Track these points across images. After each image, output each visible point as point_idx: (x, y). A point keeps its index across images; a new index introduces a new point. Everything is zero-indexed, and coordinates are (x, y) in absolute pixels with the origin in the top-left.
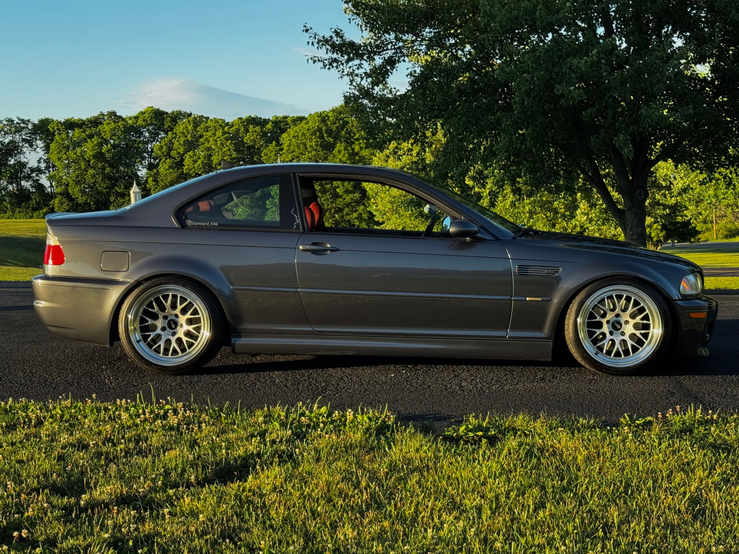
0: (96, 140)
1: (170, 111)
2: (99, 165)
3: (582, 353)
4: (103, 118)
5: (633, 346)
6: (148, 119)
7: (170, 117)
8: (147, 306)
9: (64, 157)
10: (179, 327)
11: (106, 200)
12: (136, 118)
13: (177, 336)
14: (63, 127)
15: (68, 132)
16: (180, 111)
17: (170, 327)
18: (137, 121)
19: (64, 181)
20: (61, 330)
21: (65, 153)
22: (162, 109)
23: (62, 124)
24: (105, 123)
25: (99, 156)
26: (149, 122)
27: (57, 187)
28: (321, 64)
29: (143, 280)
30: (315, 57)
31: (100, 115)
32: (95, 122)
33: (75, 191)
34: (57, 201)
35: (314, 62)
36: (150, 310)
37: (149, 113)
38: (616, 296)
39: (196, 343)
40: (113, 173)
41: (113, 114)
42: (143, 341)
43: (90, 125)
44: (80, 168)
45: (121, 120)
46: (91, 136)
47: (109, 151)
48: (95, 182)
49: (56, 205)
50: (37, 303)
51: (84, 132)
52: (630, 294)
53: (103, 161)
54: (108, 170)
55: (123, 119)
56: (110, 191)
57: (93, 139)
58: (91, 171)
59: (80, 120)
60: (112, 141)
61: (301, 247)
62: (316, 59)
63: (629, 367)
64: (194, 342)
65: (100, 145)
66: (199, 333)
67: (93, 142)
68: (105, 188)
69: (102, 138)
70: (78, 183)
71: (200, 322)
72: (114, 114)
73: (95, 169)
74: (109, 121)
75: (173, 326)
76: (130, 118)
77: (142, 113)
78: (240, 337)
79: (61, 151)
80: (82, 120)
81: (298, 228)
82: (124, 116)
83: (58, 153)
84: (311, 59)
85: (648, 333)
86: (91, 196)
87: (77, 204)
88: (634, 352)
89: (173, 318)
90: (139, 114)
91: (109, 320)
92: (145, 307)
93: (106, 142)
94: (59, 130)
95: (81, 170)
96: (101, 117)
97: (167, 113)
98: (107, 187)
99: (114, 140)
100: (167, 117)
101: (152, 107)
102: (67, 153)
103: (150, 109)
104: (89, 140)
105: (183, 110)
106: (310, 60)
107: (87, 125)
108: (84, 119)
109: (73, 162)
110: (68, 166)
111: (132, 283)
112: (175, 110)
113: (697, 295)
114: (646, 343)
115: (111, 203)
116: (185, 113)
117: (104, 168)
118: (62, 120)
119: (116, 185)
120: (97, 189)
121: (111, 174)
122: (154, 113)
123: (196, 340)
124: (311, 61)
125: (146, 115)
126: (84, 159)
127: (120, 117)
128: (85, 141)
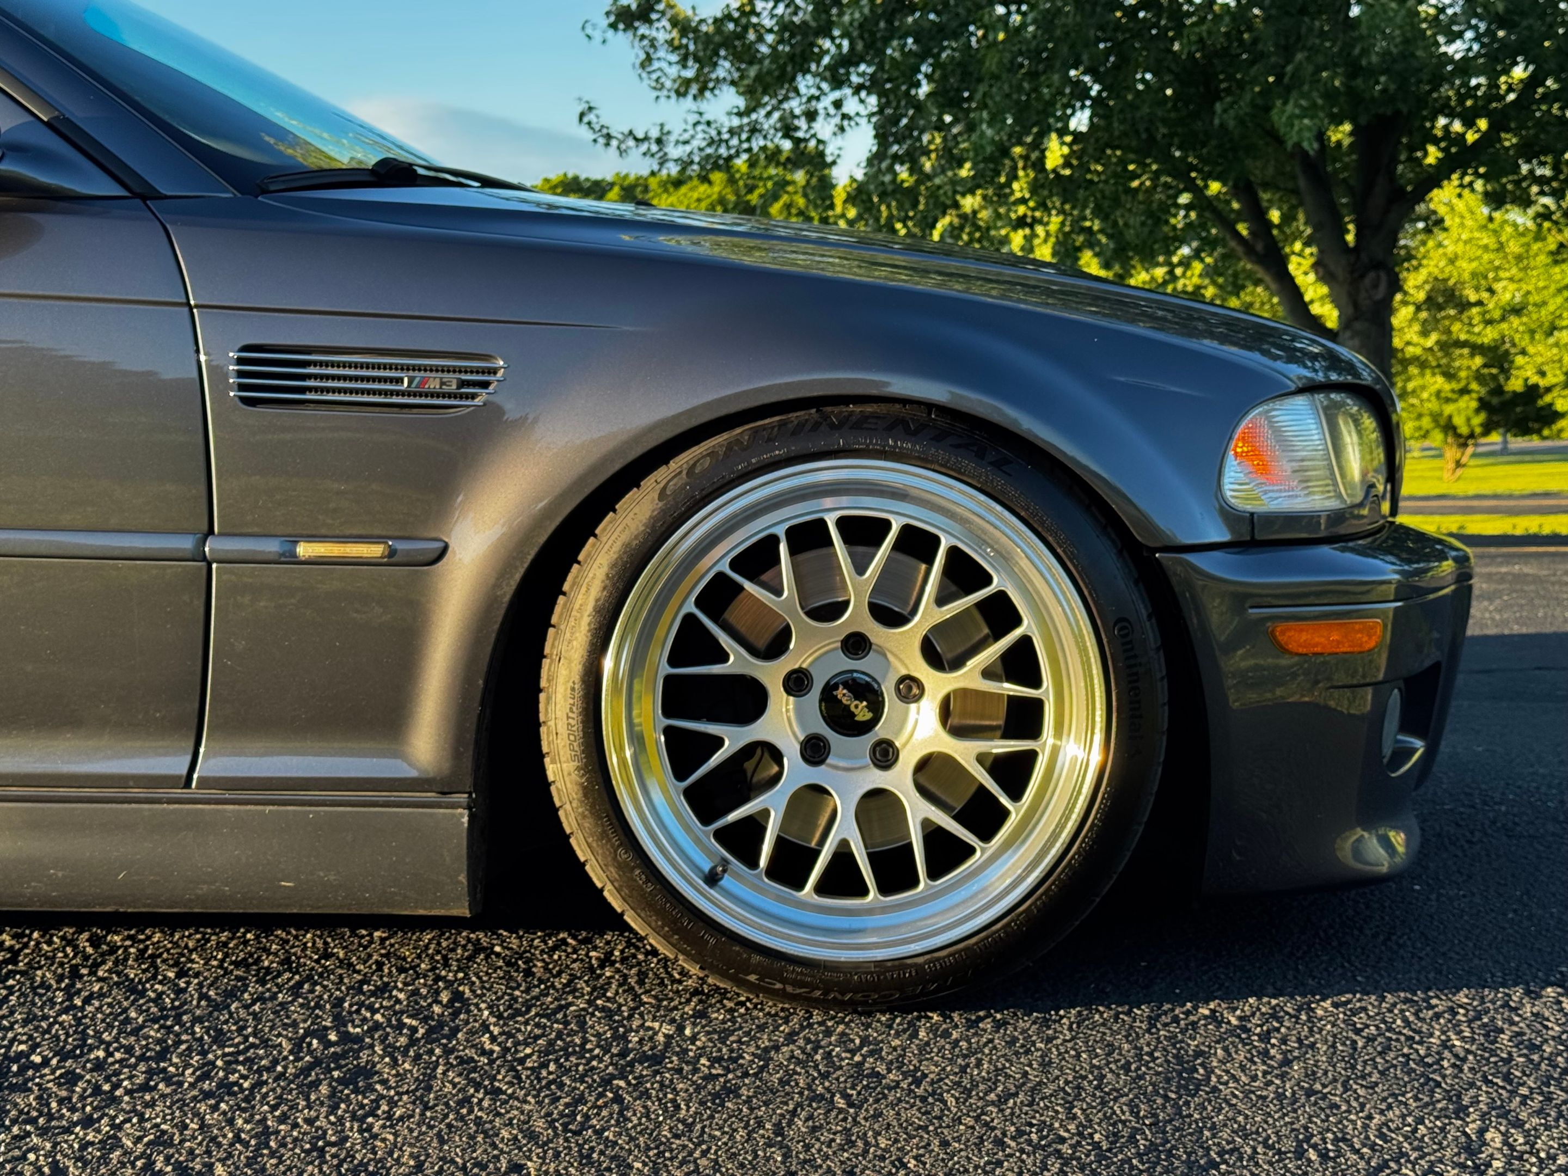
3: (621, 867)
5: (934, 835)
38: (843, 523)
52: (925, 520)
63: (900, 963)
85: (1031, 756)
88: (935, 873)
113: (1337, 517)
114: (1016, 811)
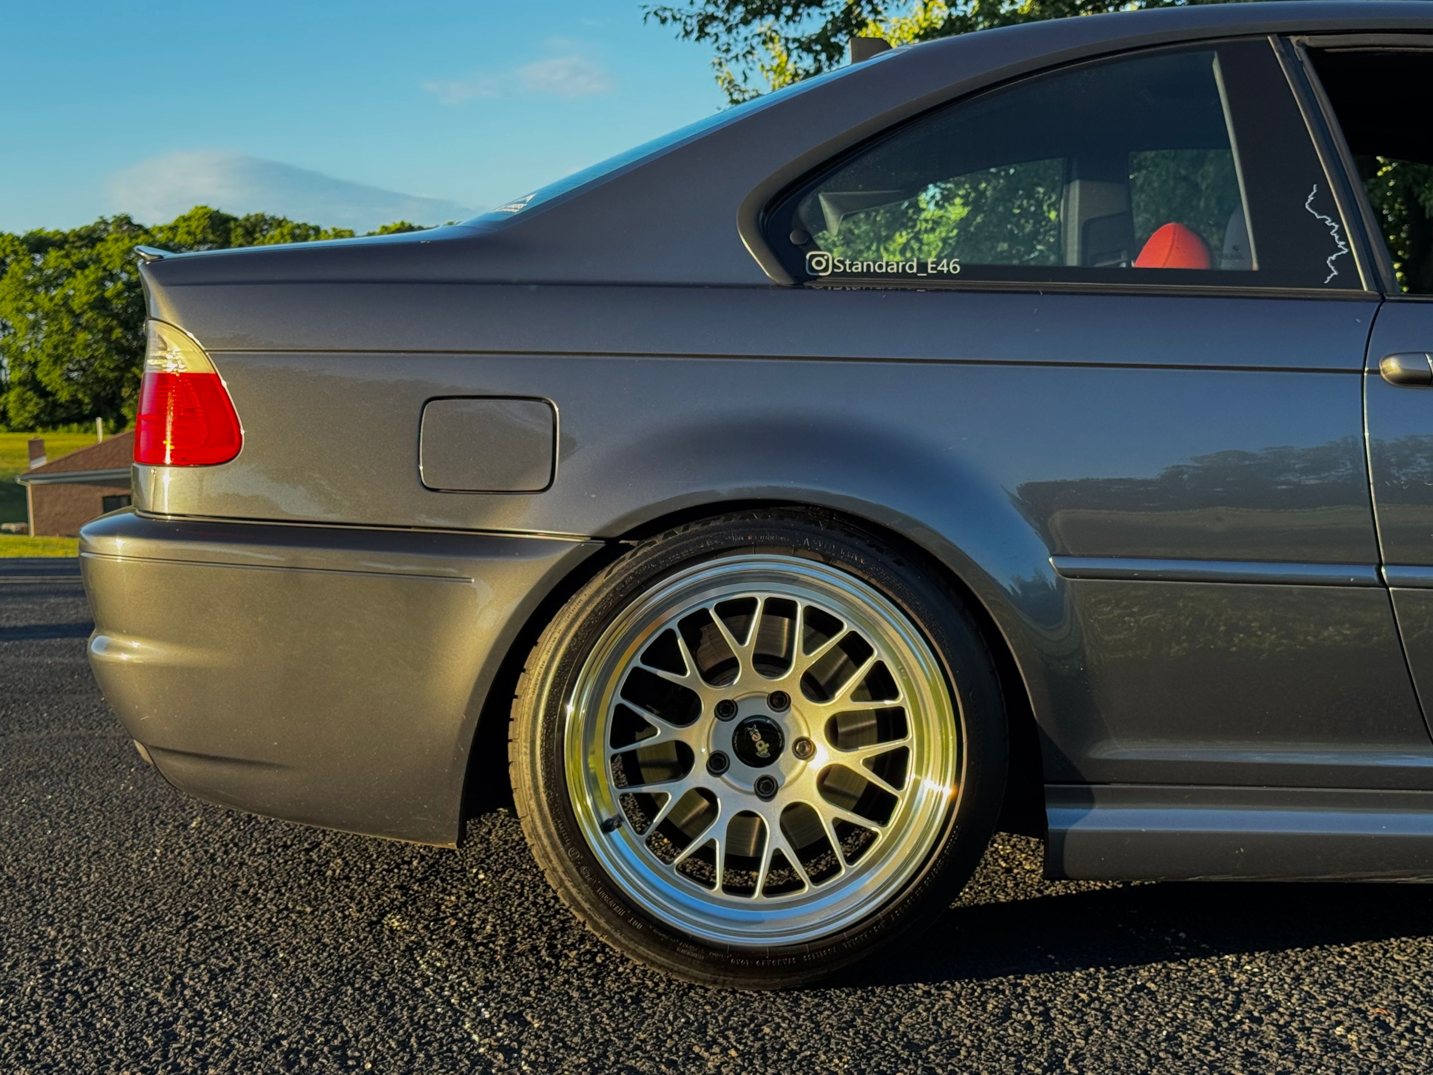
0: (92, 273)
1: (241, 215)
2: (101, 324)
4: (105, 230)
6: (198, 231)
7: (240, 226)
8: (645, 659)
9: (30, 306)
10: (787, 755)
11: (114, 393)
12: (173, 228)
13: (783, 799)
14: (24, 247)
15: (34, 259)
16: (263, 216)
17: (749, 756)
18: (175, 236)
19: (27, 358)
20: (227, 771)
21: (31, 300)
22: (225, 211)
23: (24, 241)
24: (110, 238)
25: (101, 304)
26: (199, 237)
27: (13, 368)
28: (678, 28)
29: (628, 535)
30: (665, 9)
31: (100, 223)
32: (89, 236)
33: (51, 377)
34: (12, 396)
35: (664, 21)
36: (661, 674)
37: (199, 219)
39: (883, 834)
40: (128, 340)
41: (125, 221)
42: (627, 825)
43: (78, 244)
44: (61, 329)
45: (141, 232)
46: (82, 266)
47: (118, 295)
48: (92, 356)
49: (10, 406)
50: (108, 647)
51: (67, 256)
53: (108, 316)
54: (117, 333)
55: (147, 232)
56: (122, 377)
57: (87, 272)
58: (82, 337)
59: (58, 232)
60: (124, 276)
61: (1392, 366)
62: (668, 14)
64: (875, 828)
65: (100, 283)
66: (899, 784)
67: (86, 277)
68: (113, 370)
69: (105, 269)
70: (57, 360)
71: (902, 732)
72: (127, 220)
73: (90, 332)
74: (118, 235)
75: (763, 748)
76: (161, 230)
77: (185, 219)
78: (1087, 799)
79: (22, 295)
80: (63, 234)
81: (1348, 276)
82: (148, 225)
83: (15, 299)
84: (656, 13)
86: (84, 385)
87: (56, 405)
89: (764, 709)
90: (178, 221)
91: (464, 724)
92: (637, 662)
93: (113, 277)
94: (15, 252)
95: (62, 333)
96: (102, 226)
97: (235, 219)
98: (117, 368)
99: (128, 272)
100: (237, 226)
101: (205, 207)
102: (35, 298)
103: (201, 212)
104: (78, 272)
105: (269, 213)
106: (651, 17)
107: (73, 242)
108: (66, 230)
109: (47, 315)
110: (35, 326)
111: (578, 549)
112: (253, 213)
115: (123, 400)
116: (273, 218)
117: (109, 330)
118: (21, 233)
119: (134, 365)
120: (95, 372)
121: (124, 341)
122: (210, 217)
123: (883, 820)
124: (654, 21)
125: (194, 224)
126: (71, 311)
127: (140, 227)
128: (70, 274)
